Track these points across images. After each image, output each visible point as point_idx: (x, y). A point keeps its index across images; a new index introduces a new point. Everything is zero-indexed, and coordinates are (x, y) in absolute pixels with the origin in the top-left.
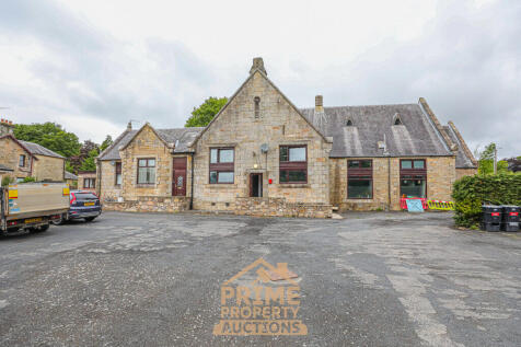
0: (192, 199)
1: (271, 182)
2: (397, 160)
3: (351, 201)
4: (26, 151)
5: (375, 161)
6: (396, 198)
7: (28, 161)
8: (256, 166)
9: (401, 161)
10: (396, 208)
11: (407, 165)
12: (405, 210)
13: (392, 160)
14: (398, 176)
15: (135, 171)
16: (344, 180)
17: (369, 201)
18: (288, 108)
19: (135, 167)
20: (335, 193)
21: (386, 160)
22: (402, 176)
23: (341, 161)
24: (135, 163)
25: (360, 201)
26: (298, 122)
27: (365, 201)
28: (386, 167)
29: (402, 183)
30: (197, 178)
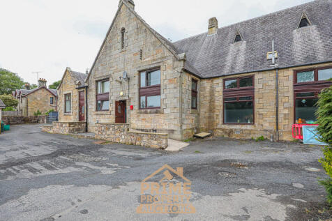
0: (87, 123)
1: (132, 108)
2: (290, 73)
3: (226, 127)
4: (53, 95)
5: (257, 76)
6: (287, 124)
7: (55, 100)
8: (122, 94)
9: (296, 72)
10: (287, 137)
11: (306, 78)
12: (298, 141)
13: (282, 74)
14: (291, 94)
15: (63, 104)
16: (219, 102)
17: (249, 127)
18: (146, 31)
19: (63, 101)
20: (210, 117)
21: (273, 74)
22: (296, 94)
23: (216, 81)
24: (63, 98)
25: (238, 127)
26: (154, 44)
27: (244, 127)
28: (273, 83)
29: (298, 104)
30: (89, 107)
